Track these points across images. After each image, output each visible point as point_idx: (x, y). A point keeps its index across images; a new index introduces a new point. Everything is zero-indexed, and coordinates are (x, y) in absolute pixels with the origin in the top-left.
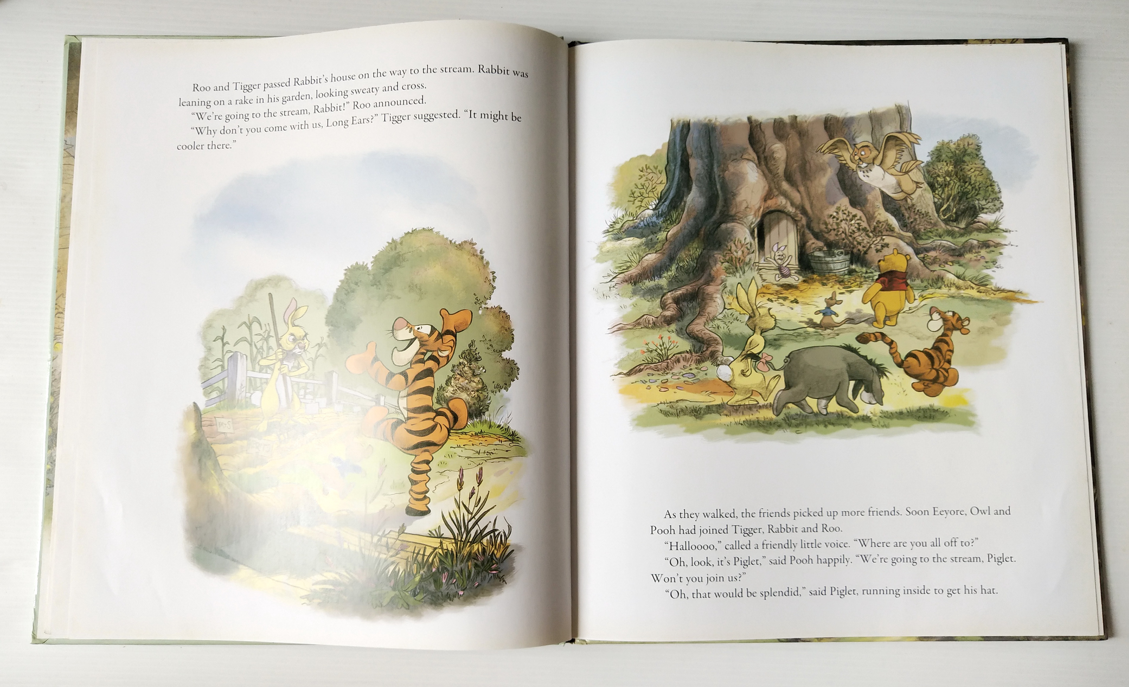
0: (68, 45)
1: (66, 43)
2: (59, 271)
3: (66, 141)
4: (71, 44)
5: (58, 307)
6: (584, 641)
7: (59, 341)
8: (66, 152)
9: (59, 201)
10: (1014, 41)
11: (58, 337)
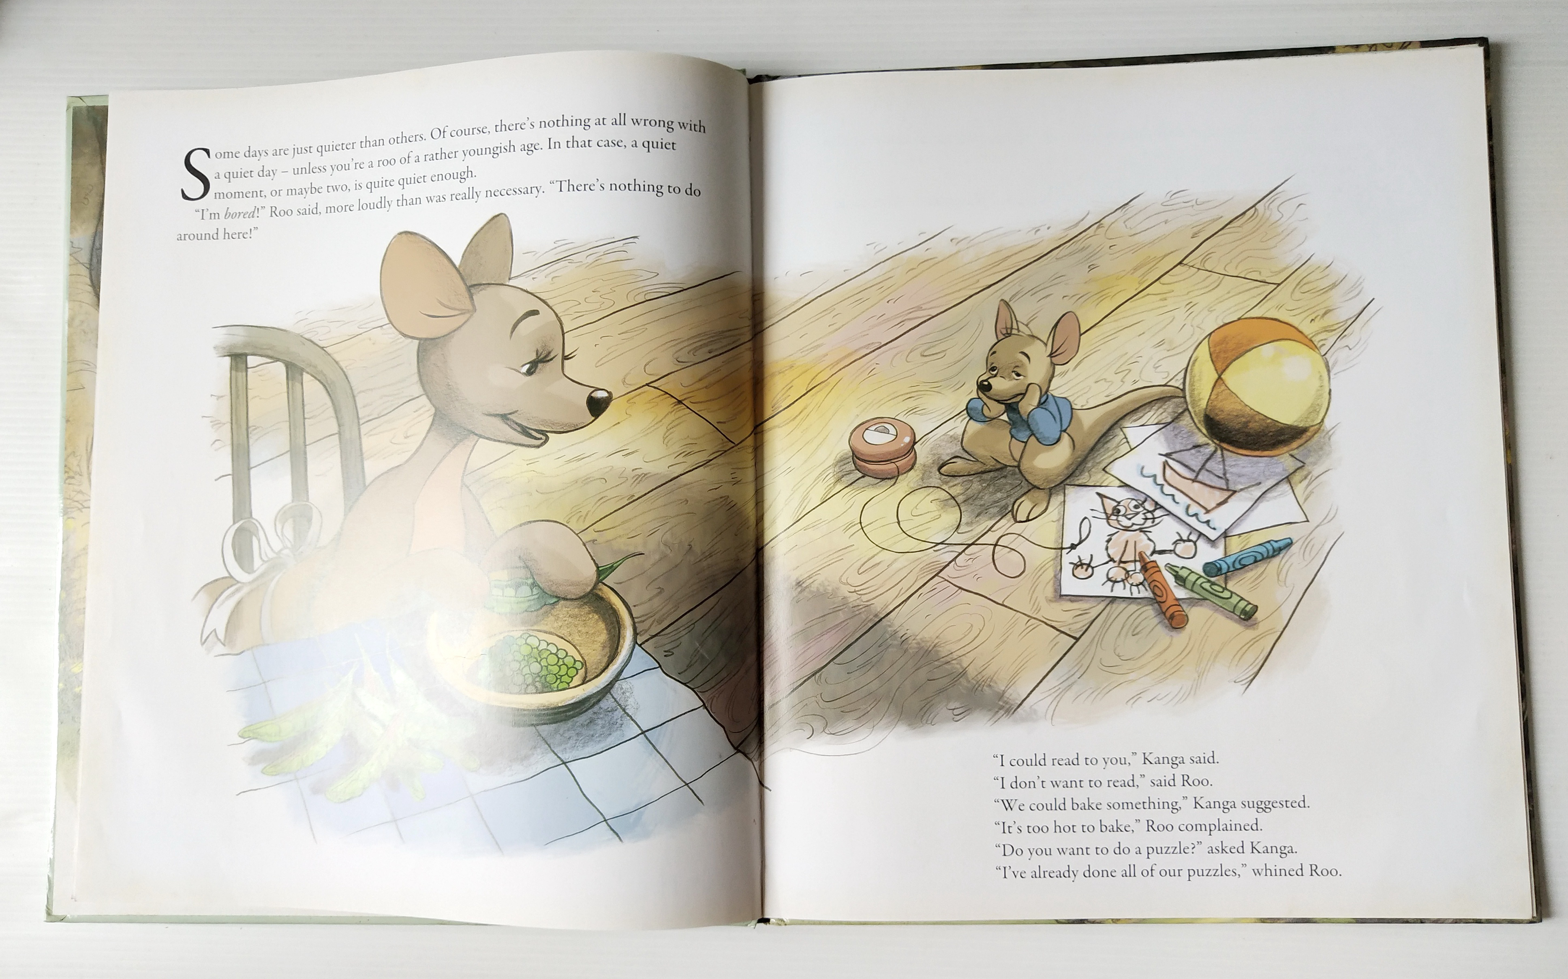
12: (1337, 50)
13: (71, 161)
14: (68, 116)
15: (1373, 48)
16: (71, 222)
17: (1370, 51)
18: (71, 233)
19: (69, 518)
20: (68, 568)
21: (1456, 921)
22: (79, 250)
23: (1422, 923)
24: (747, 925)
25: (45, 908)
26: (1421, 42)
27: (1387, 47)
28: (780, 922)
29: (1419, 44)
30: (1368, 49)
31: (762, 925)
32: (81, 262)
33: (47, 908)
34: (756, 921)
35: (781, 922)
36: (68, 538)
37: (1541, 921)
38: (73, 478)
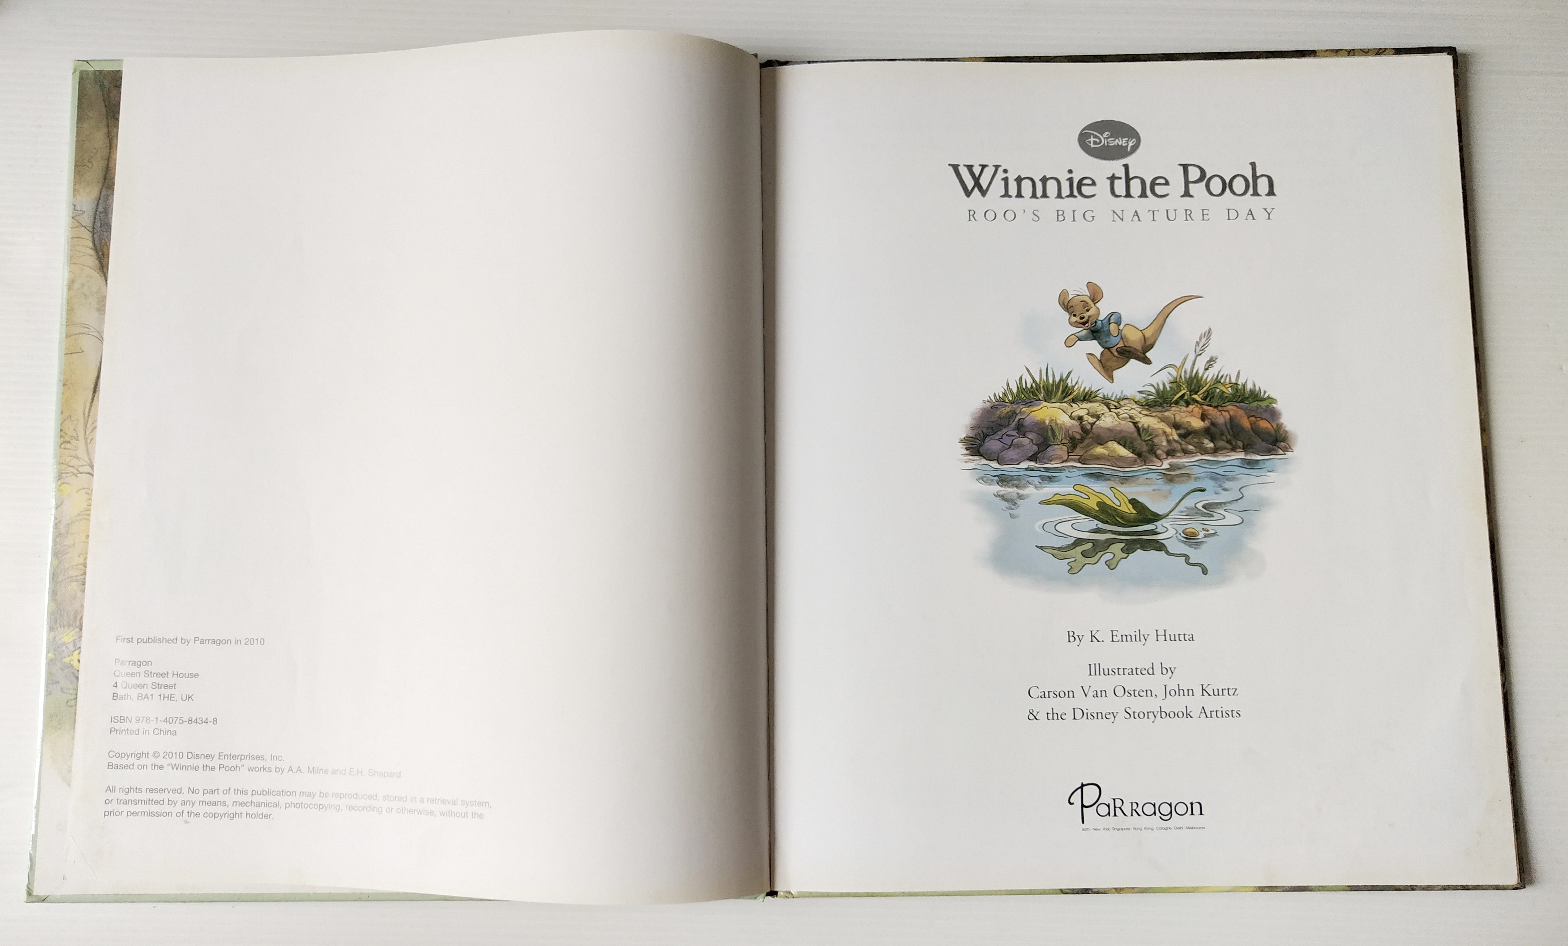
0: (78, 73)
1: (75, 71)
2: (64, 385)
3: (75, 205)
4: (81, 73)
5: (63, 434)
6: (790, 893)
7: (65, 481)
8: (75, 221)
9: (65, 289)
10: (1381, 51)
11: (64, 475)
12: (1317, 54)
13: (76, 125)
14: (73, 79)
15: (1352, 53)
16: (75, 183)
17: (1348, 56)
18: (74, 195)
19: (63, 483)
20: (60, 534)
21: (1445, 888)
22: (82, 212)
23: (1413, 890)
24: (755, 898)
25: (26, 887)
26: (1394, 49)
27: (1365, 53)
28: (787, 895)
29: (1394, 51)
30: (1346, 54)
31: (769, 898)
32: (83, 224)
33: (28, 888)
34: (765, 894)
35: (789, 895)
36: (62, 504)
37: (1524, 887)
38: (69, 442)
